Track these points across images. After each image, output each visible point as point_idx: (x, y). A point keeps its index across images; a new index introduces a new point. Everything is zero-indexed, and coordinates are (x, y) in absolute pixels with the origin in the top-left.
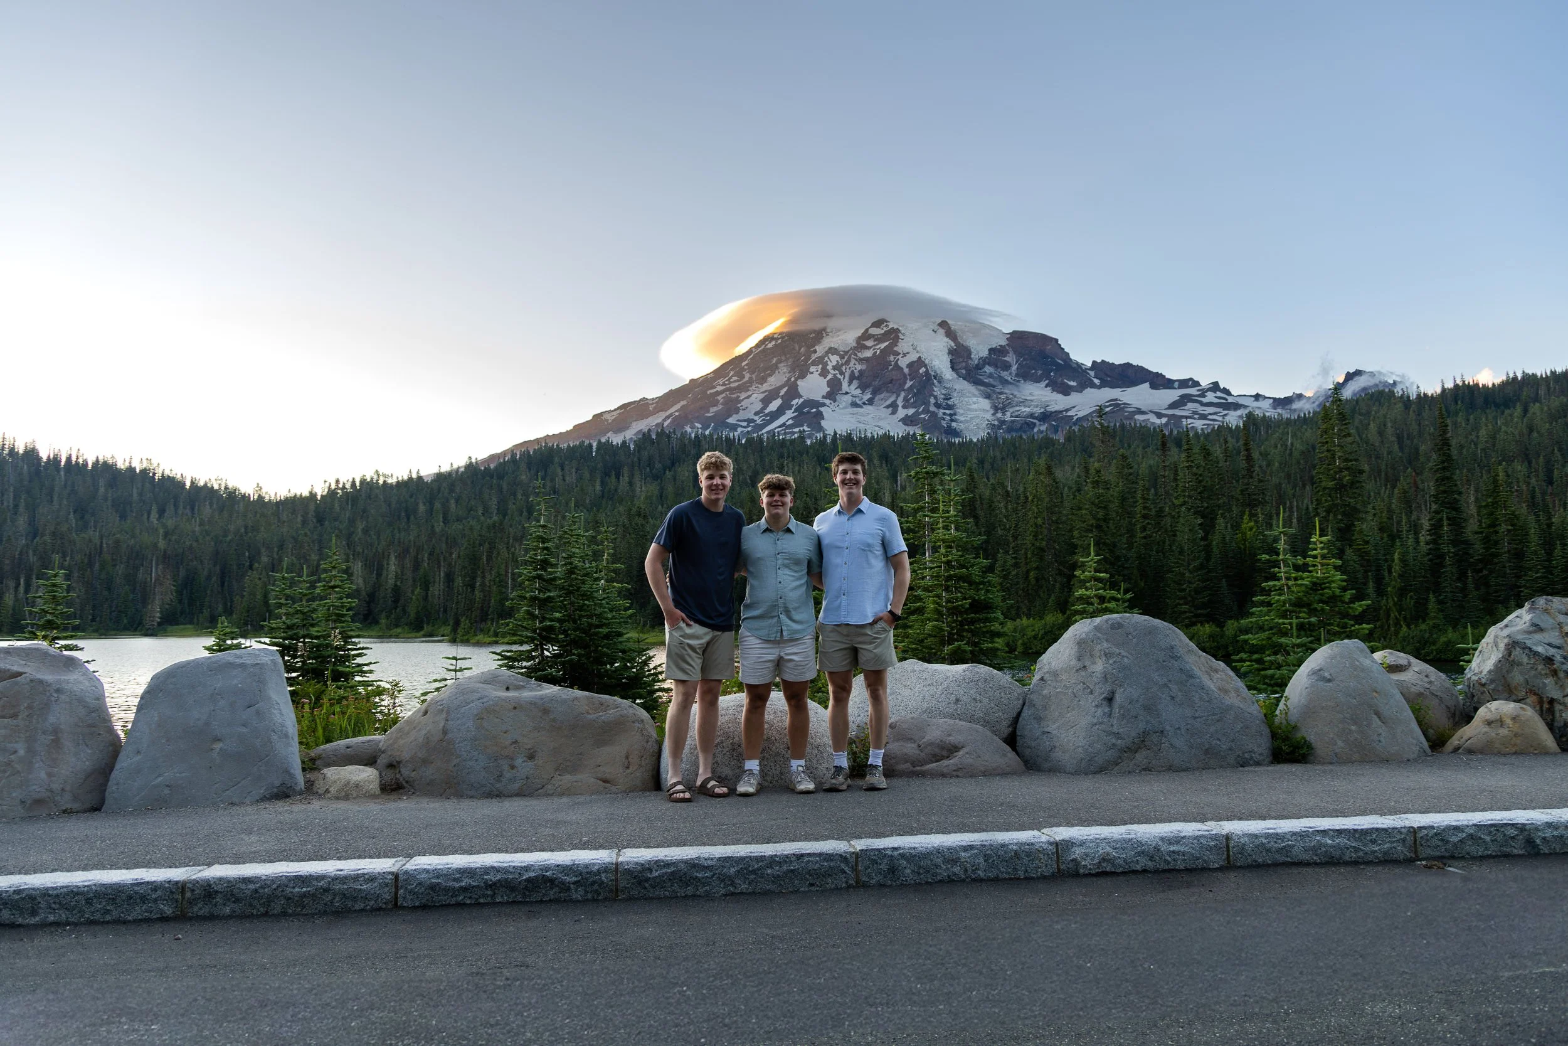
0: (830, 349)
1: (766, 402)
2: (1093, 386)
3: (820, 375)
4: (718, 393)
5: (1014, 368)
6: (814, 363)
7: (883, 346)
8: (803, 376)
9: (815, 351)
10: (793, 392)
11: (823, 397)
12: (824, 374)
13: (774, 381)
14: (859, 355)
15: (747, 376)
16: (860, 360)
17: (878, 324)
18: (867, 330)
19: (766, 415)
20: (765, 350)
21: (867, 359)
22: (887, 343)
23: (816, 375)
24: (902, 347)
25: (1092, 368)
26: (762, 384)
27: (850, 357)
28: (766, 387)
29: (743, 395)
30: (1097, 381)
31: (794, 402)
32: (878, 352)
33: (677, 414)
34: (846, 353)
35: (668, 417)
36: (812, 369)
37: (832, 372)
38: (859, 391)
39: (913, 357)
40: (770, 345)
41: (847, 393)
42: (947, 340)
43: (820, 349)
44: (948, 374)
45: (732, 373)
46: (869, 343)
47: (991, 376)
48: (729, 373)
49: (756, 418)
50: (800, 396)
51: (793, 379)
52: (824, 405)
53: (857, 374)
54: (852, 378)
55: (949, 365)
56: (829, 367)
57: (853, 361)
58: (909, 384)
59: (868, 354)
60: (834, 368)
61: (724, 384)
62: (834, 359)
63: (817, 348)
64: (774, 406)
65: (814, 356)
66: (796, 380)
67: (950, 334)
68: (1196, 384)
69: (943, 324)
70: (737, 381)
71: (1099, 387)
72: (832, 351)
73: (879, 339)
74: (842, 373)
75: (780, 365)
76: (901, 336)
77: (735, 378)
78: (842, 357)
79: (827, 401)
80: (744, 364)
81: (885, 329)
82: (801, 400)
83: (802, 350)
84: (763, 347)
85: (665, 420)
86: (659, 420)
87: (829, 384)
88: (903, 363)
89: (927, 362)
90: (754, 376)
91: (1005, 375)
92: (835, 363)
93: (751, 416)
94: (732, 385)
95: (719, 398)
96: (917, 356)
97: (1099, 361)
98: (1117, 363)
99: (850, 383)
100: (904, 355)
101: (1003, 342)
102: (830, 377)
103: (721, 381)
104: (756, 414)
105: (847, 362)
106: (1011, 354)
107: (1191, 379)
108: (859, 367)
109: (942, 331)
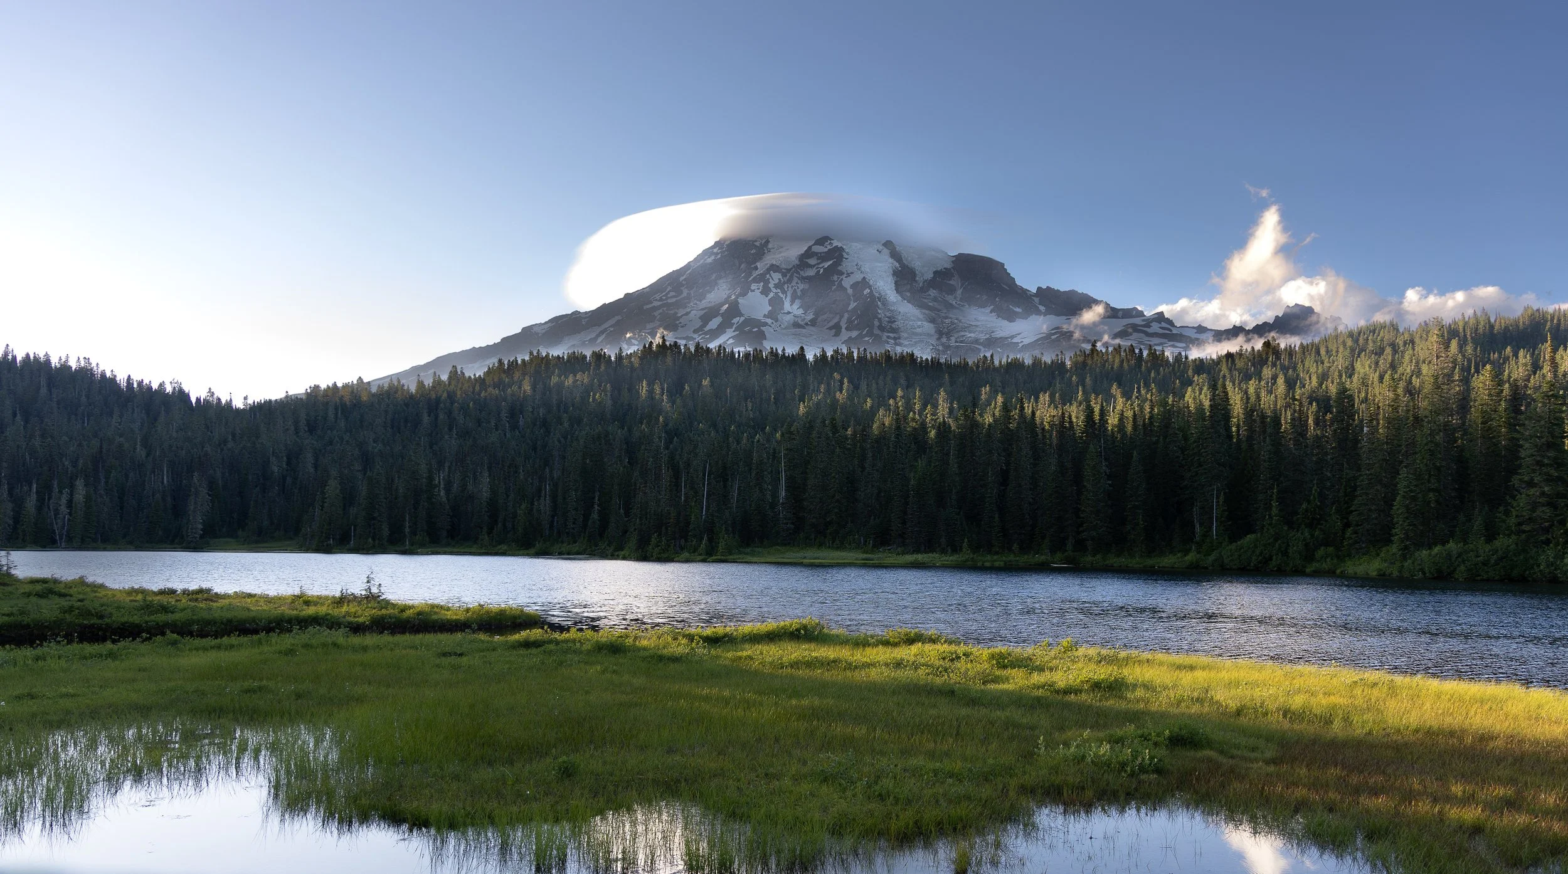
17: (822, 241)
22: (831, 262)
23: (757, 292)
24: (847, 266)
30: (1042, 308)
44: (892, 296)
53: (799, 293)
67: (895, 255)
69: (888, 244)
72: (774, 268)
89: (871, 283)
92: (777, 281)
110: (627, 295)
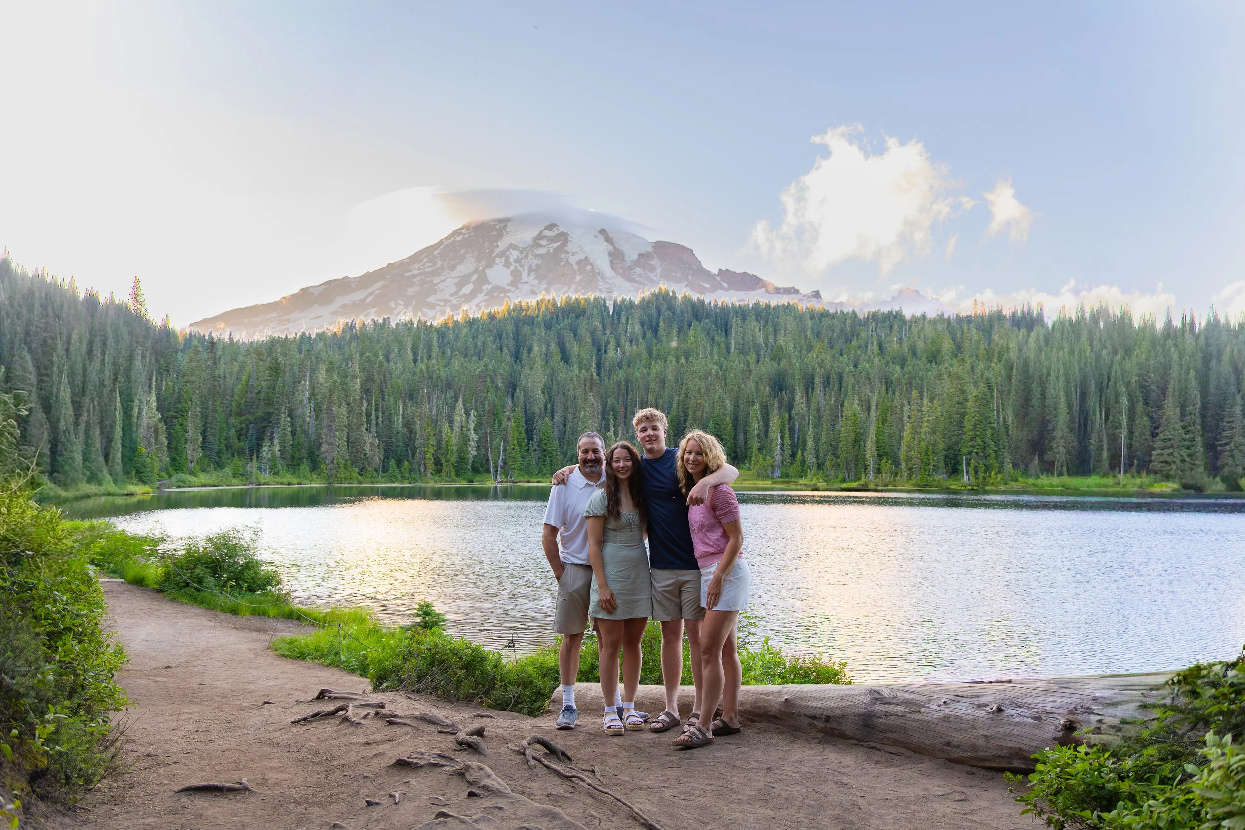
0: (511, 245)
3: (504, 266)
4: (415, 276)
5: (659, 270)
6: (498, 256)
7: (555, 245)
9: (498, 246)
11: (508, 285)
12: (507, 265)
13: (463, 269)
14: (535, 251)
15: (439, 263)
16: (537, 256)
18: (541, 232)
19: (461, 297)
20: (454, 243)
21: (541, 256)
25: (719, 275)
26: (452, 271)
27: (527, 254)
28: (455, 273)
31: (485, 287)
32: (552, 250)
33: (378, 292)
34: (525, 249)
35: (370, 294)
36: (497, 260)
37: (514, 264)
38: (536, 281)
39: (581, 256)
40: (459, 238)
41: (526, 283)
42: (606, 244)
43: (502, 245)
45: (426, 260)
46: (544, 243)
47: (641, 276)
48: (423, 260)
49: (452, 299)
50: (489, 283)
51: (481, 268)
52: (510, 291)
54: (530, 271)
56: (512, 260)
57: (530, 257)
58: (578, 278)
59: (543, 251)
60: (516, 261)
61: (419, 269)
62: (515, 254)
63: (499, 243)
65: (497, 251)
66: (484, 269)
70: (430, 267)
73: (552, 240)
74: (522, 266)
75: (468, 256)
76: (570, 239)
77: (428, 264)
78: (522, 253)
79: (512, 288)
80: (436, 253)
81: (557, 232)
82: (490, 286)
83: (486, 244)
84: (452, 240)
85: (366, 297)
86: (362, 296)
87: (512, 273)
88: (573, 260)
90: (445, 264)
91: (651, 275)
93: (448, 297)
94: (427, 270)
95: (416, 280)
96: (584, 256)
98: (737, 272)
99: (529, 274)
100: (573, 254)
101: (650, 249)
102: (512, 268)
103: (416, 266)
104: (452, 295)
105: (526, 257)
106: (656, 259)
108: (536, 262)
109: (601, 237)
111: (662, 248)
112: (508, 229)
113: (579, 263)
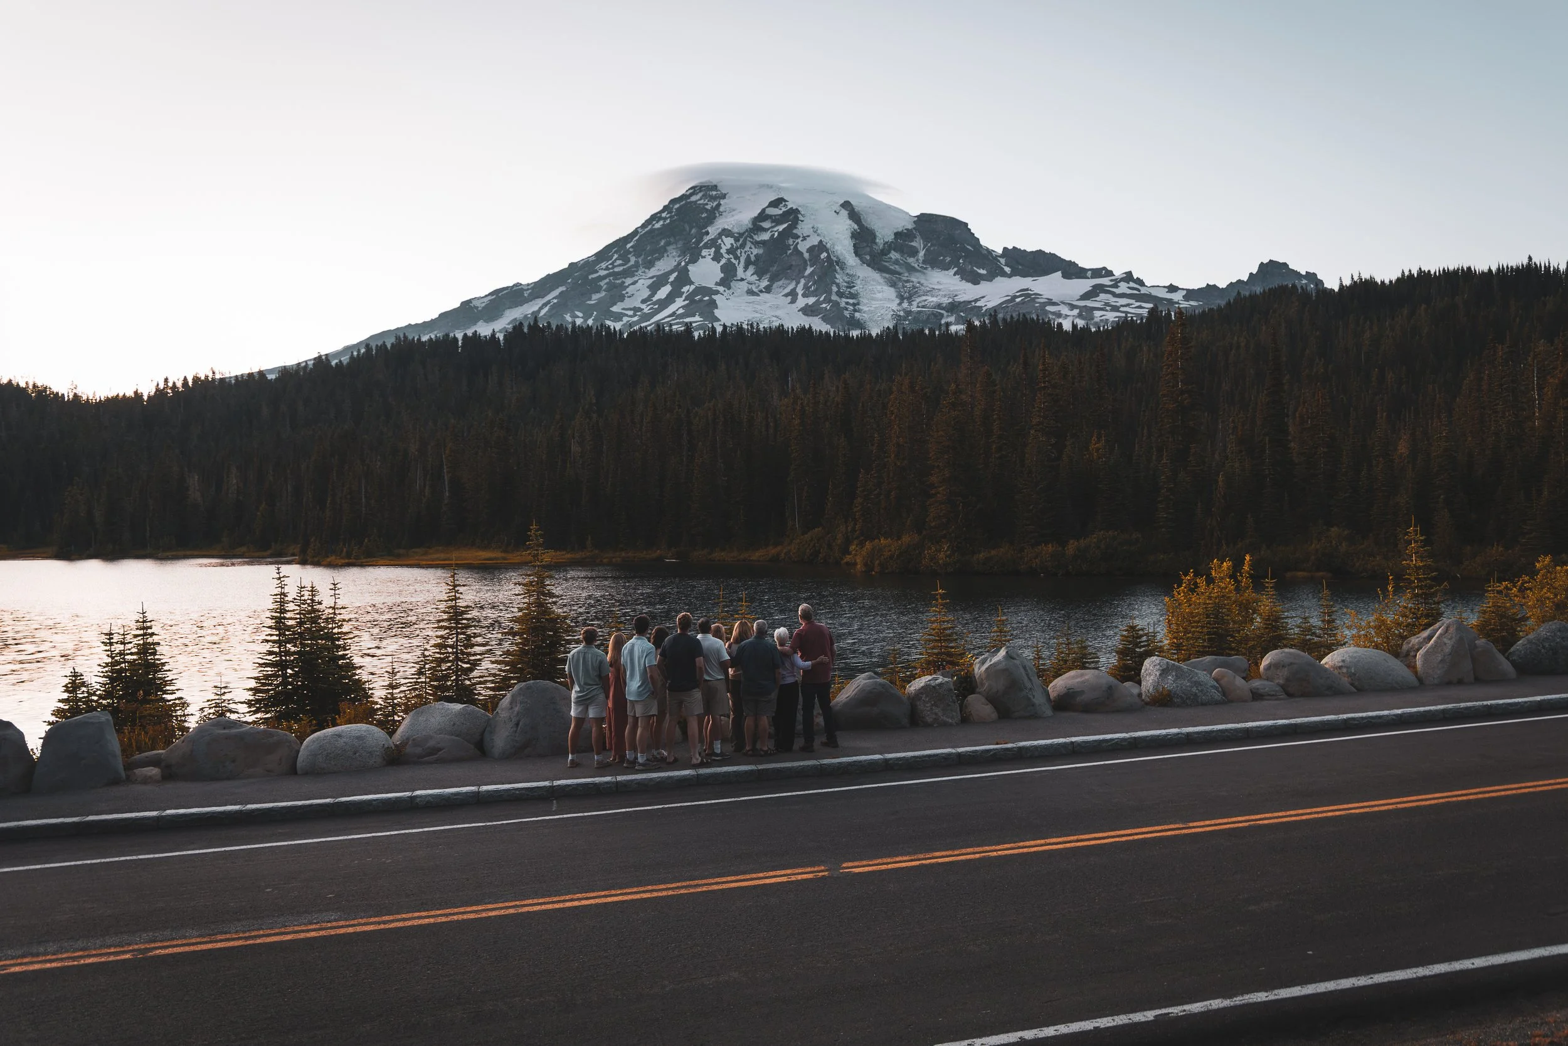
0: (724, 230)
1: (654, 288)
2: (1004, 274)
3: (713, 259)
4: (601, 278)
5: (922, 254)
6: (706, 246)
7: (781, 228)
8: (694, 260)
9: (707, 233)
10: (684, 278)
11: (717, 284)
12: (717, 258)
13: (663, 265)
14: (755, 237)
15: (633, 260)
16: (757, 244)
17: (776, 203)
18: (764, 210)
19: (654, 303)
20: (652, 231)
21: (764, 243)
22: (785, 225)
23: (709, 259)
24: (803, 229)
25: (1002, 256)
26: (649, 269)
27: (745, 240)
28: (654, 272)
29: (628, 281)
30: (1007, 270)
31: (685, 289)
32: (776, 234)
33: (555, 301)
34: (741, 235)
35: (545, 305)
36: (704, 252)
37: (726, 256)
38: (755, 277)
39: (814, 241)
40: (658, 226)
41: (742, 280)
42: (850, 222)
43: (713, 231)
44: (851, 260)
45: (616, 256)
46: (766, 225)
47: (896, 262)
48: (613, 256)
49: (643, 306)
50: (691, 283)
51: (683, 264)
52: (717, 292)
53: (753, 258)
54: (748, 263)
55: (851, 249)
56: (723, 251)
57: (749, 245)
58: (809, 270)
59: (765, 236)
60: (729, 252)
61: (607, 268)
62: (728, 242)
63: (709, 229)
64: (663, 293)
65: (706, 239)
66: (687, 264)
67: (854, 215)
68: (1109, 273)
69: (846, 205)
70: (620, 265)
71: (1010, 276)
72: (726, 232)
73: (778, 221)
74: (737, 258)
75: (668, 248)
76: (801, 218)
77: (619, 262)
78: (737, 240)
79: (721, 289)
80: (629, 246)
81: (784, 209)
82: (693, 287)
83: (693, 231)
84: (650, 227)
85: (541, 308)
86: (536, 308)
87: (723, 269)
88: (803, 247)
89: (828, 246)
90: (640, 260)
91: (911, 260)
92: (729, 246)
93: (638, 305)
94: (616, 270)
95: (602, 283)
96: (819, 239)
97: (1010, 247)
98: (1029, 250)
99: (746, 268)
100: (804, 239)
101: (911, 226)
102: (723, 261)
103: (603, 265)
104: (643, 302)
105: (743, 246)
106: (918, 238)
107: (1104, 268)
108: (755, 251)
109: (844, 213)
110: (571, 265)
111: (927, 222)
112: (722, 209)
113: (811, 250)
